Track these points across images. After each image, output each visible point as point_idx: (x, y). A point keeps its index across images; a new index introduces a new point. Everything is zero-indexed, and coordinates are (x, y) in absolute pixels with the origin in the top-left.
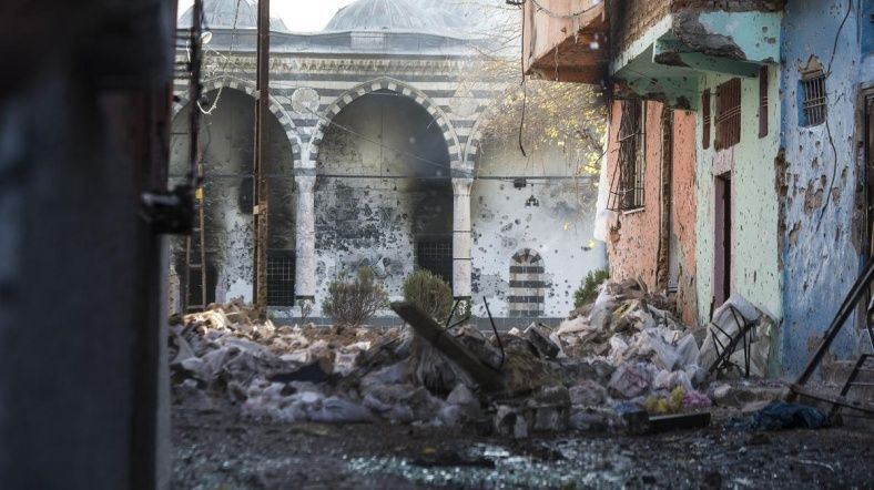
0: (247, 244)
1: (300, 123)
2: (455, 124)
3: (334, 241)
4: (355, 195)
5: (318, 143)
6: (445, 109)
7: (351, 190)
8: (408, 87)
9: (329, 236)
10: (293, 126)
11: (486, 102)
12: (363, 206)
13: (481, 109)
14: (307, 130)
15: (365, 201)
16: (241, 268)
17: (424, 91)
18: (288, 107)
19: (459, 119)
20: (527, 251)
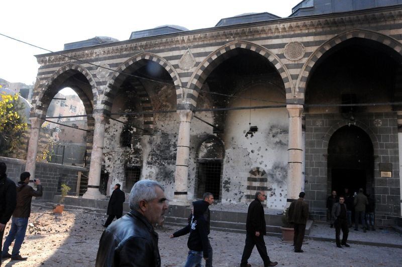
0: (121, 162)
1: (99, 84)
2: (180, 75)
3: (158, 161)
4: (170, 138)
5: (107, 94)
6: (176, 66)
7: (168, 135)
8: (156, 56)
9: (156, 158)
10: (96, 86)
11: (202, 59)
12: (173, 143)
13: (197, 64)
14: (102, 87)
15: (174, 141)
16: (118, 173)
17: (164, 58)
18: (95, 76)
19: (183, 72)
20: (258, 168)
